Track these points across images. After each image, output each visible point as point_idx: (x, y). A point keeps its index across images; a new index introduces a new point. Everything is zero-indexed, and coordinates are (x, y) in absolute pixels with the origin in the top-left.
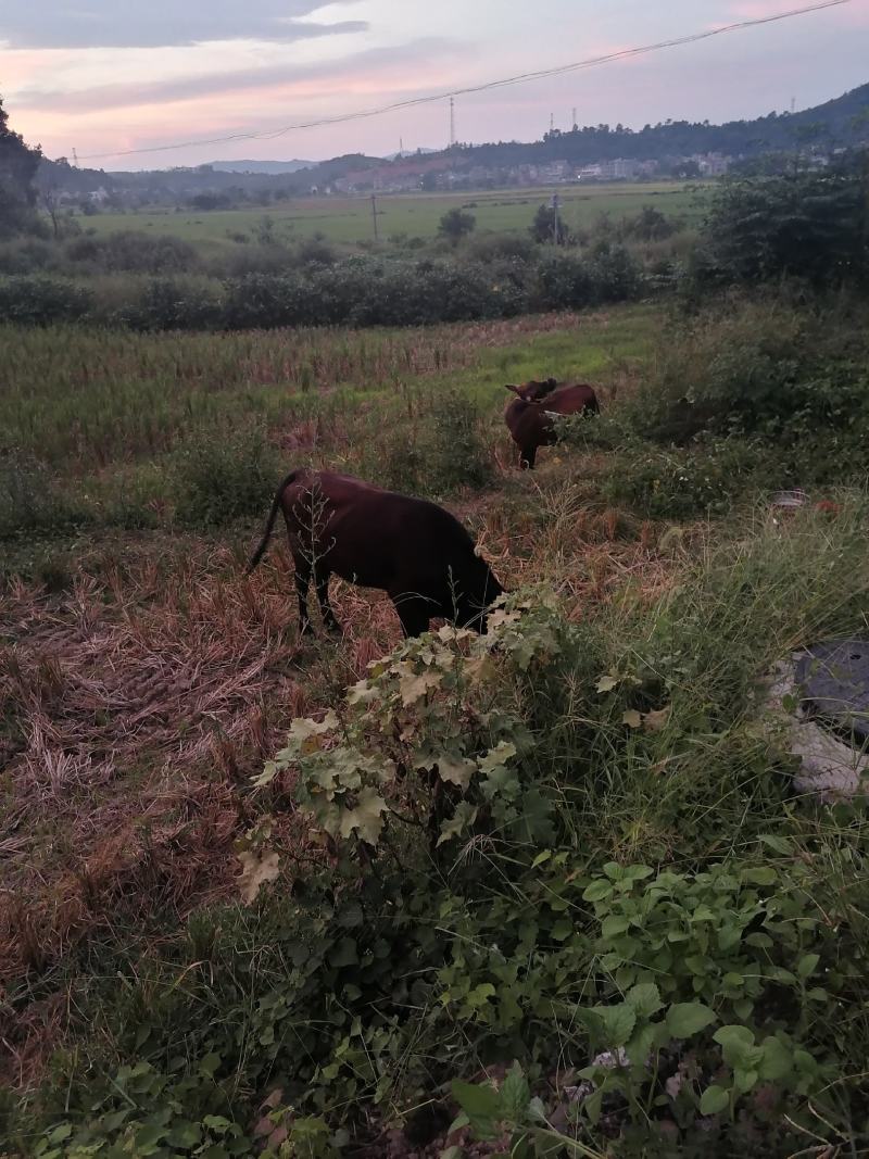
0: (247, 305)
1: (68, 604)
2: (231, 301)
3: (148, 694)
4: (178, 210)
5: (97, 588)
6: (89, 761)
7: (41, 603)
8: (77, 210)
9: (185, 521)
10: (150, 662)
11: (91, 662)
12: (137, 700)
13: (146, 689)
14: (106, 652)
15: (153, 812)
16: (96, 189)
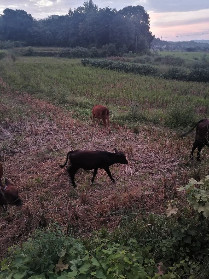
0: (195, 75)
1: (137, 136)
2: (191, 74)
3: (149, 161)
4: (182, 51)
5: (144, 134)
6: (134, 171)
7: (132, 135)
8: (159, 50)
9: (167, 124)
10: (151, 154)
11: (139, 150)
12: (147, 161)
13: (149, 160)
14: (143, 149)
15: (145, 187)
16: (164, 45)
